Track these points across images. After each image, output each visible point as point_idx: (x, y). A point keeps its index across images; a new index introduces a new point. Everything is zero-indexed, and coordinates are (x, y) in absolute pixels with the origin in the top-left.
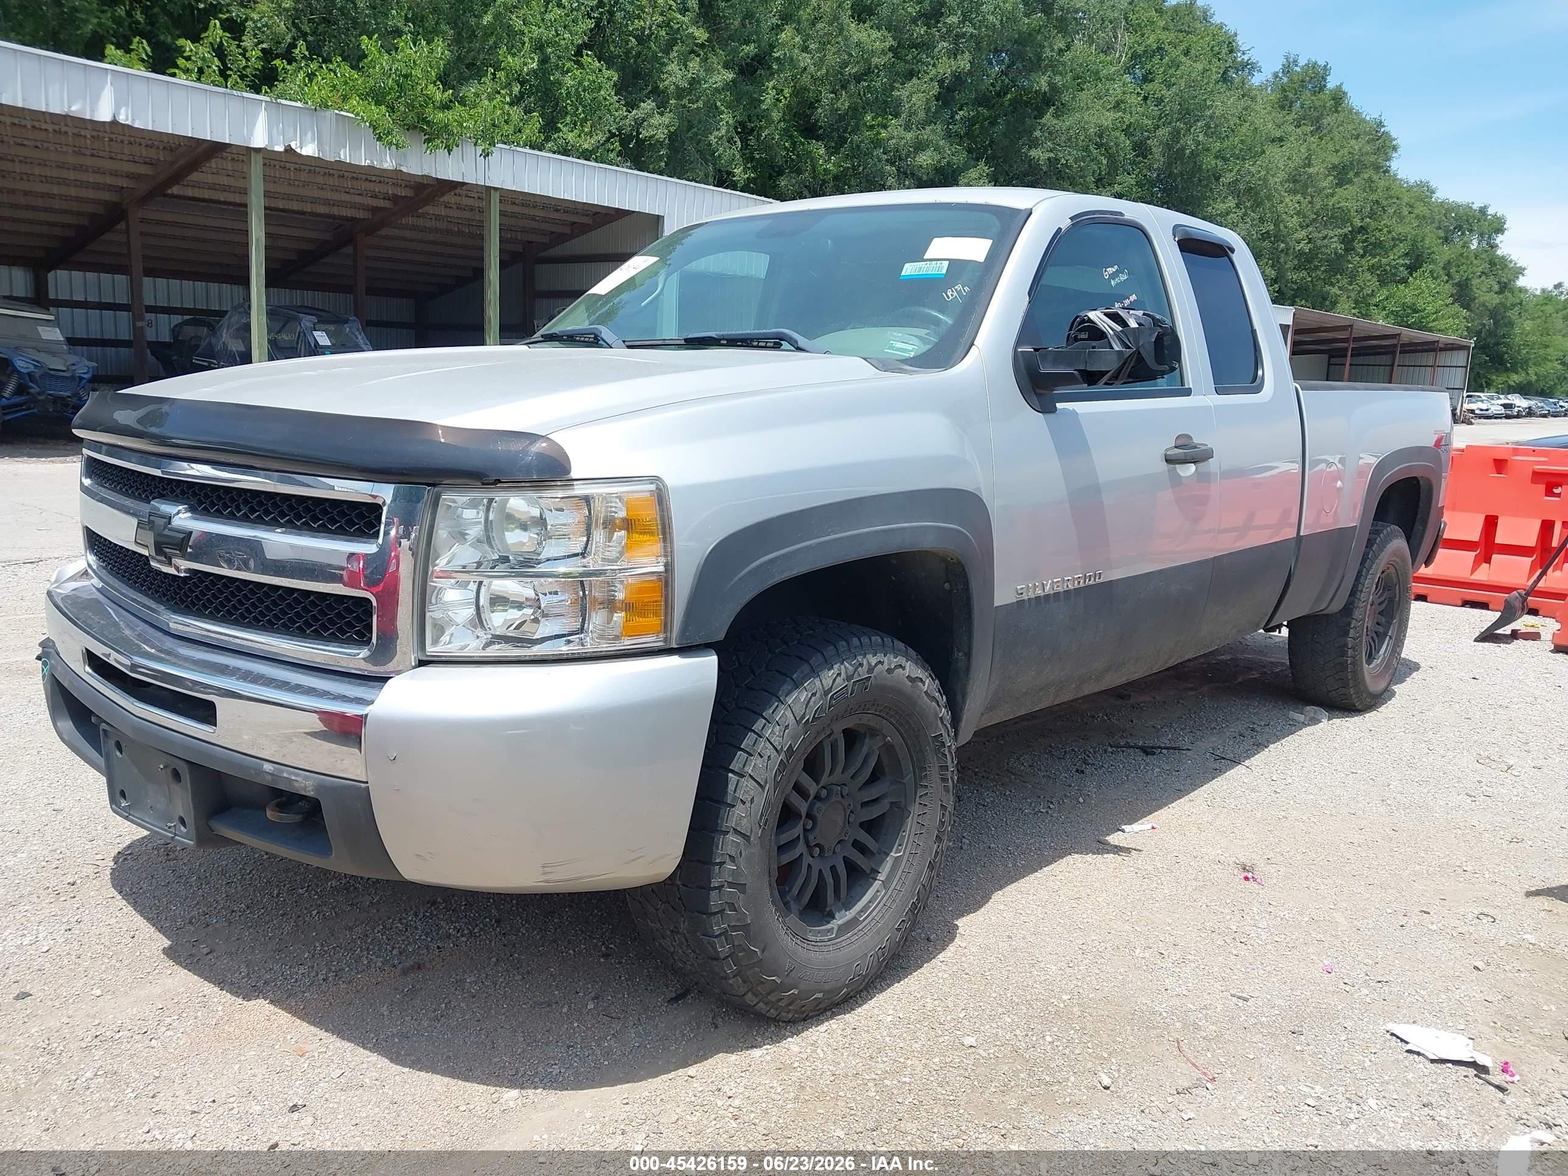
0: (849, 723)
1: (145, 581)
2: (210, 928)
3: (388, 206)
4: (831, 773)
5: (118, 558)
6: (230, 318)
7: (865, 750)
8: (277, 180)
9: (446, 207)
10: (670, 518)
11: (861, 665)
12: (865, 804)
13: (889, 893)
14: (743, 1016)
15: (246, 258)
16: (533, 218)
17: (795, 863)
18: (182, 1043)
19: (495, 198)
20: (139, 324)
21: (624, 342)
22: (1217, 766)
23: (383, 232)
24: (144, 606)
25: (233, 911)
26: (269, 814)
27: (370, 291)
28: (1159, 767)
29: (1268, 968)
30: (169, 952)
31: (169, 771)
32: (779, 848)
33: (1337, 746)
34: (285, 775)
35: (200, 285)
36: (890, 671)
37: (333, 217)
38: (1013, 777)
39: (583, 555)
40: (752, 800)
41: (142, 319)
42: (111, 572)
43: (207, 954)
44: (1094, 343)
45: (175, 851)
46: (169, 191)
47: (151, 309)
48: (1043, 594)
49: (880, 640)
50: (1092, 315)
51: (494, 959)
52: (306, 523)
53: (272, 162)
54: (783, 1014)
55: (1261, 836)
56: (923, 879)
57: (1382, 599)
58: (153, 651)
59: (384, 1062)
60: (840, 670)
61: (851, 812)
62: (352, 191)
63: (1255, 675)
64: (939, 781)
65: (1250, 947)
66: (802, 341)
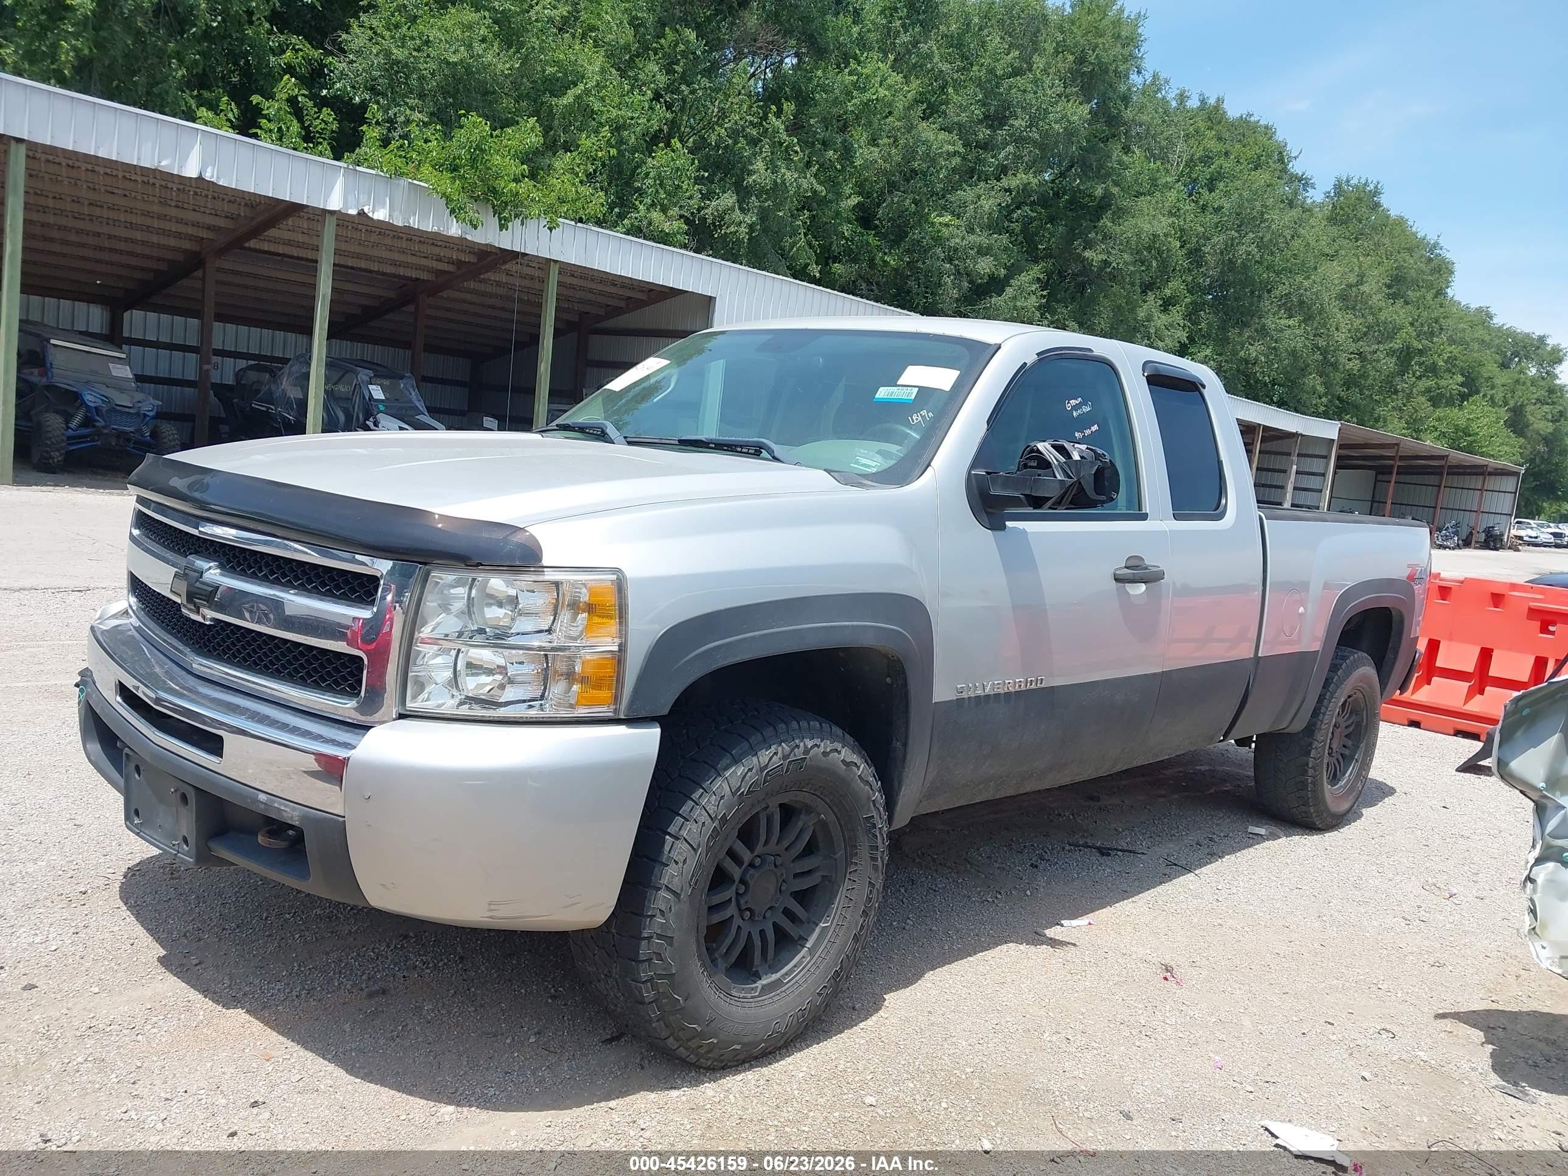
0: (785, 799)
1: (176, 625)
2: (202, 942)
3: (452, 270)
4: (766, 842)
5: (155, 602)
6: (291, 366)
7: (800, 824)
8: (348, 239)
9: (507, 274)
10: (626, 605)
11: (798, 746)
12: (796, 876)
13: (815, 959)
14: (668, 1060)
15: (312, 309)
16: (591, 291)
17: (726, 923)
18: (164, 1040)
19: (554, 271)
20: (206, 367)
21: (625, 437)
22: (1167, 871)
23: (445, 294)
24: (173, 647)
25: (224, 929)
26: (260, 839)
27: (429, 348)
28: (1111, 868)
29: (1166, 1061)
30: (163, 961)
31: (178, 794)
32: (710, 908)
33: (1289, 861)
34: (276, 805)
35: (267, 333)
36: (825, 754)
37: (399, 276)
38: (969, 866)
39: (549, 631)
40: (685, 861)
41: (209, 363)
42: (148, 614)
43: (196, 965)
44: (1040, 471)
45: (178, 871)
46: (247, 245)
47: (218, 353)
48: (983, 694)
49: (818, 725)
50: (1041, 446)
51: (452, 991)
52: (315, 587)
53: (345, 223)
54: (702, 1060)
55: (1193, 940)
56: (848, 949)
57: (1350, 722)
58: (177, 688)
59: (340, 1073)
60: (777, 749)
61: (784, 881)
62: (418, 254)
63: (1228, 787)
64: (869, 860)
65: (1154, 1041)
66: (778, 450)
